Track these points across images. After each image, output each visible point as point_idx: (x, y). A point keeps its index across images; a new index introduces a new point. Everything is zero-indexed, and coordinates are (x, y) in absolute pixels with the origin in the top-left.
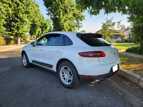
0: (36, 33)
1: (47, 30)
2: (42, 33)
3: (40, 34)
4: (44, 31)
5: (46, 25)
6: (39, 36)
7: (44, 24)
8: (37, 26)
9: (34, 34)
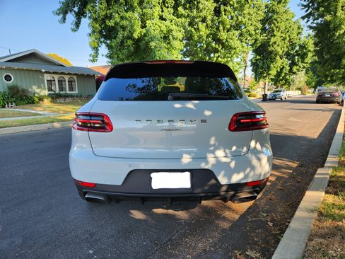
0: (270, 72)
1: (306, 61)
2: (291, 70)
3: (283, 75)
4: (297, 65)
5: (306, 49)
6: (282, 80)
7: (300, 46)
8: (276, 55)
9: (265, 75)
